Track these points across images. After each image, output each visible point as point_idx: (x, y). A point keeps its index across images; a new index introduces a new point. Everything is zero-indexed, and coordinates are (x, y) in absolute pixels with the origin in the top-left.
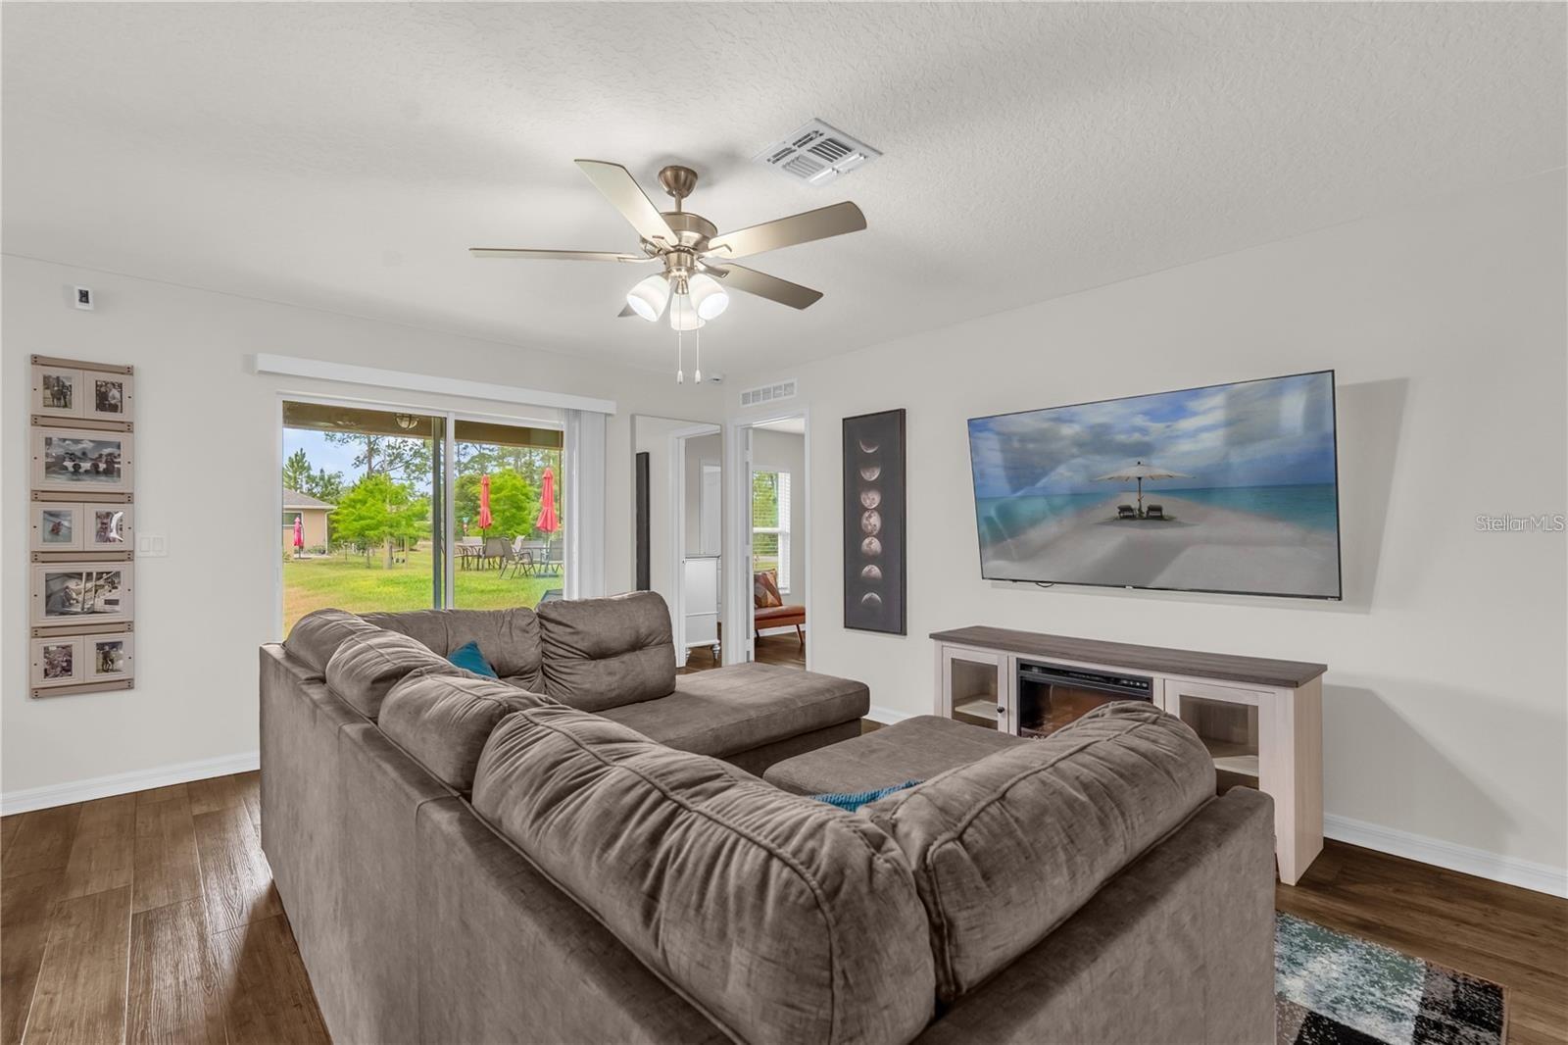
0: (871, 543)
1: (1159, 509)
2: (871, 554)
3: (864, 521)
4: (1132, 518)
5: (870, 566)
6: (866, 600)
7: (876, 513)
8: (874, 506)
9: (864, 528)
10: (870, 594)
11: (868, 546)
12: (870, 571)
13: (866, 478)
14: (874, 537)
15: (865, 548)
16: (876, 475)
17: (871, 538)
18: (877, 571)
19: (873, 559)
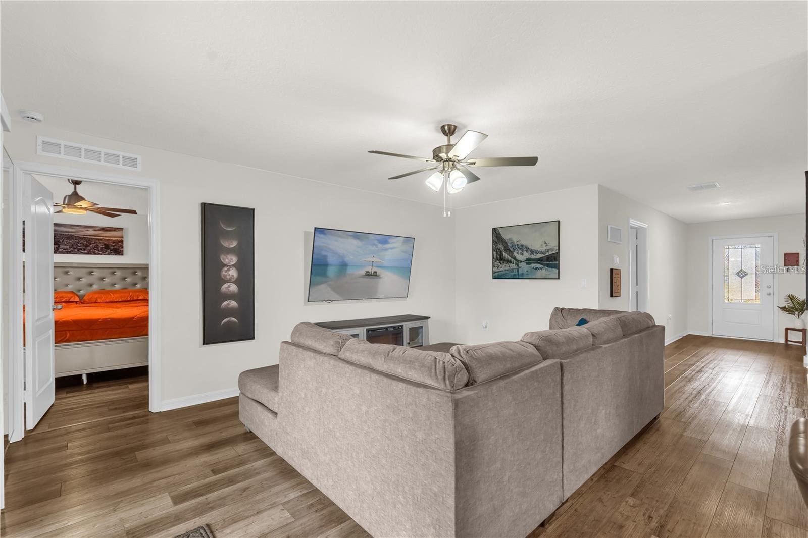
0: (229, 286)
1: (376, 272)
2: (229, 293)
3: (224, 273)
4: (369, 275)
5: (229, 301)
6: (225, 323)
7: (234, 268)
8: (232, 264)
9: (223, 277)
10: (229, 319)
11: (226, 288)
12: (228, 304)
13: (225, 245)
14: (232, 282)
15: (224, 289)
16: (234, 244)
17: (229, 284)
18: (233, 304)
19: (231, 297)
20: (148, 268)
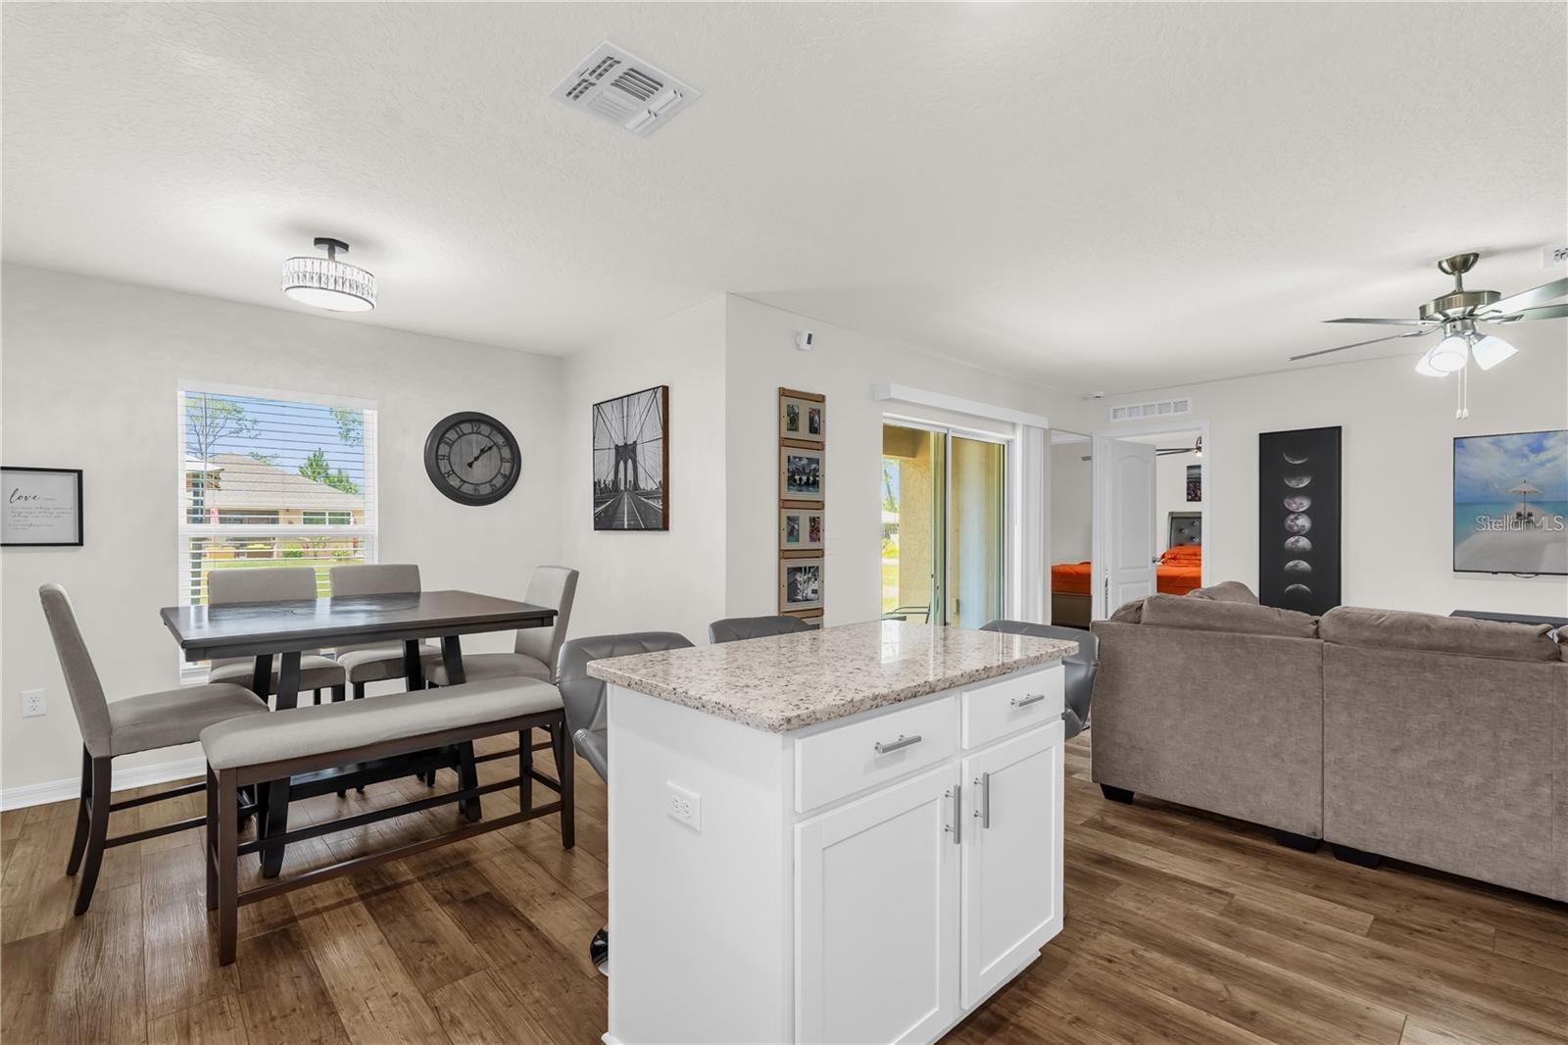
0: (1297, 541)
2: (1297, 550)
3: (1289, 522)
5: (1296, 561)
6: (1291, 590)
7: (1305, 516)
8: (1301, 510)
9: (1288, 529)
10: (1296, 585)
11: (1293, 543)
12: (1296, 565)
13: (1291, 485)
14: (1303, 536)
15: (1290, 545)
16: (1306, 482)
17: (1296, 538)
18: (1304, 565)
19: (1301, 555)
20: (1200, 518)
